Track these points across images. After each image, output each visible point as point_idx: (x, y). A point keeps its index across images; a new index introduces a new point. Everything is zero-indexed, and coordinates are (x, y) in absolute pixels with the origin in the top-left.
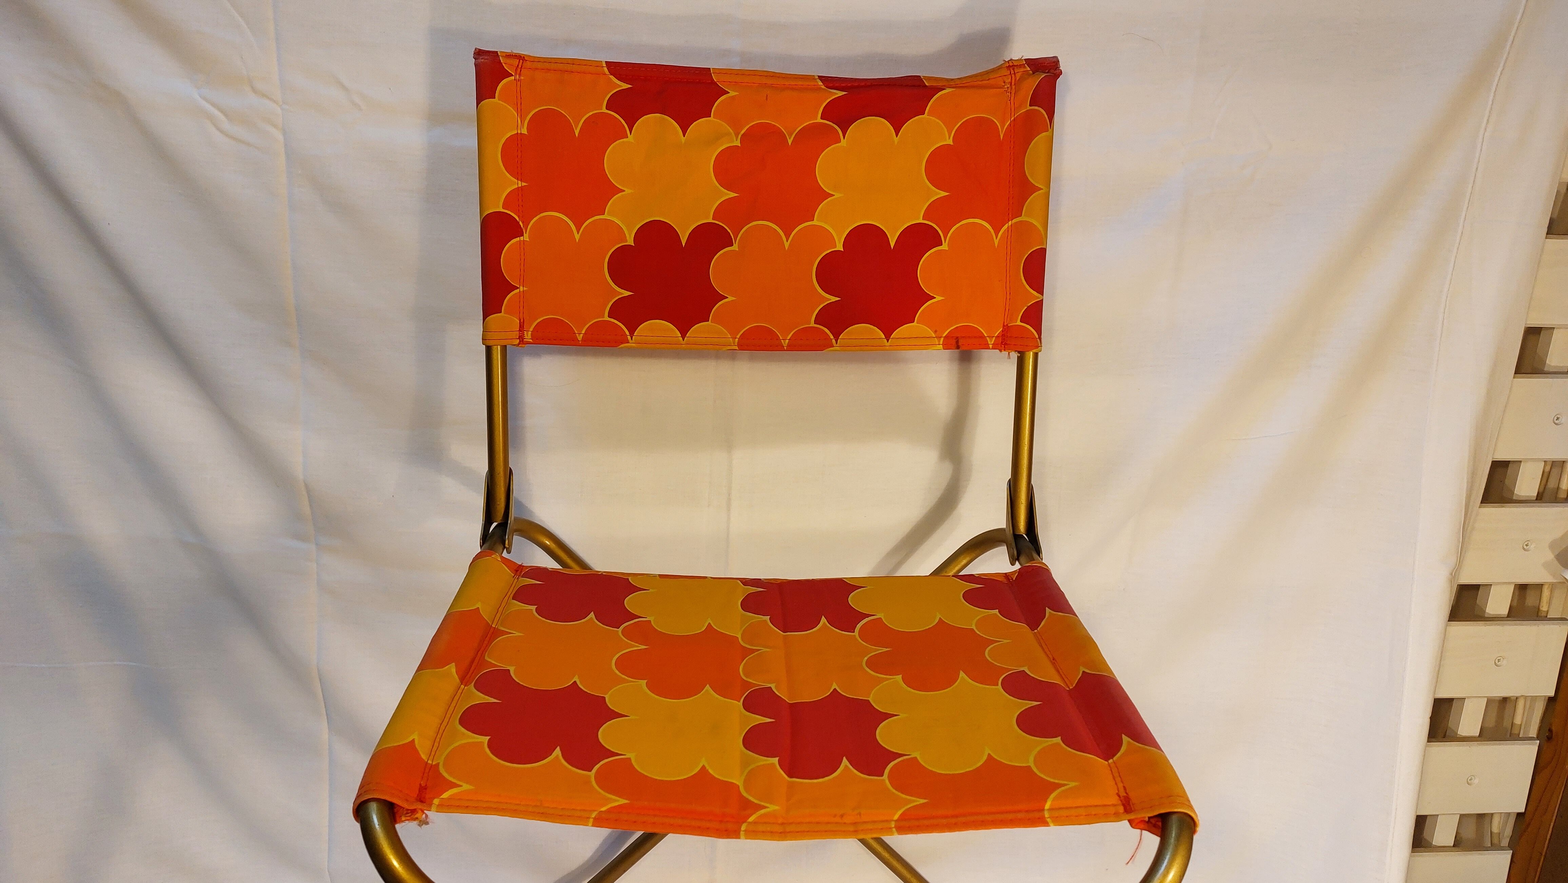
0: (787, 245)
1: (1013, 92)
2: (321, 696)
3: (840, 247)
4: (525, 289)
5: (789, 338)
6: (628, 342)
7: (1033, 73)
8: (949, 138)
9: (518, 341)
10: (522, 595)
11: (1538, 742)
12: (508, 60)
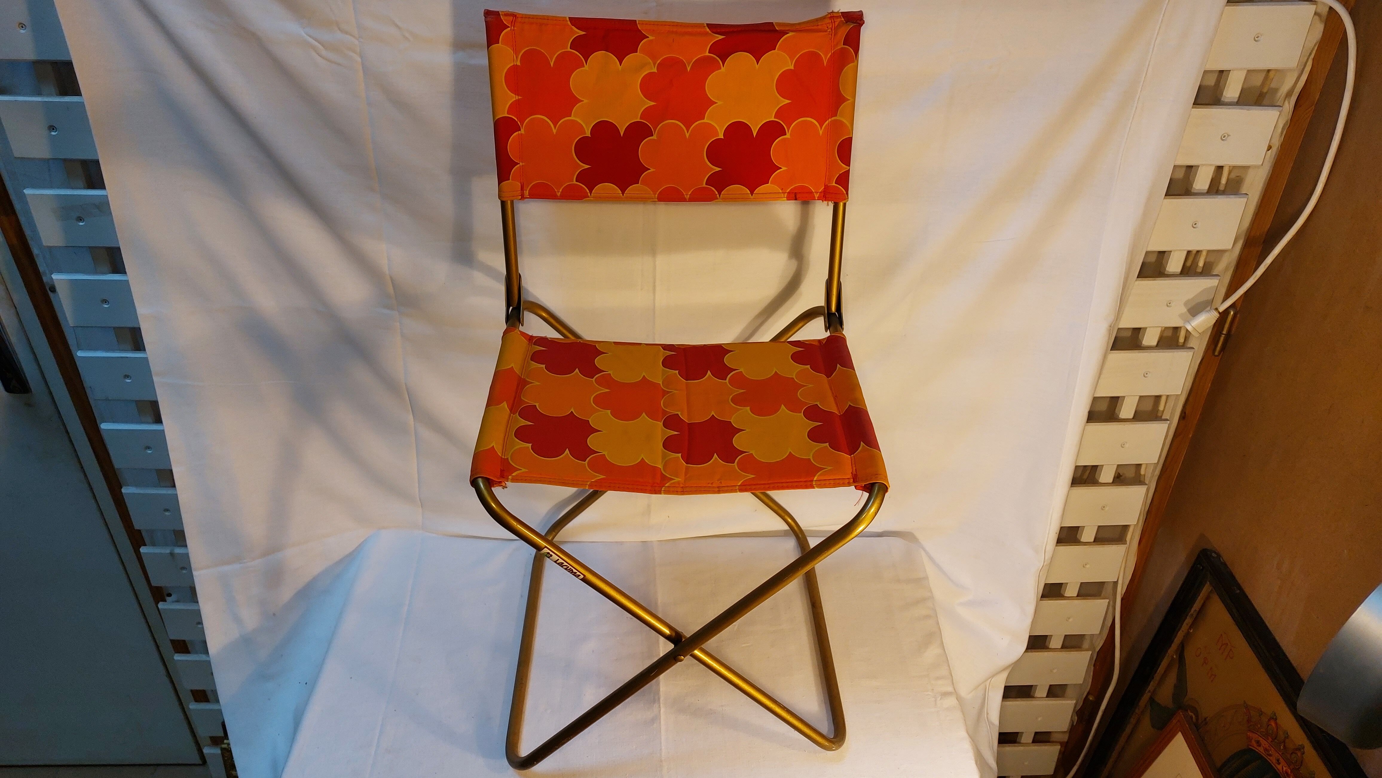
0: (687, 135)
1: (833, 35)
2: (408, 401)
3: (721, 136)
4: (524, 163)
5: (689, 194)
6: (589, 197)
8: (792, 64)
9: (520, 197)
10: (536, 357)
11: (1169, 422)
12: (506, 18)
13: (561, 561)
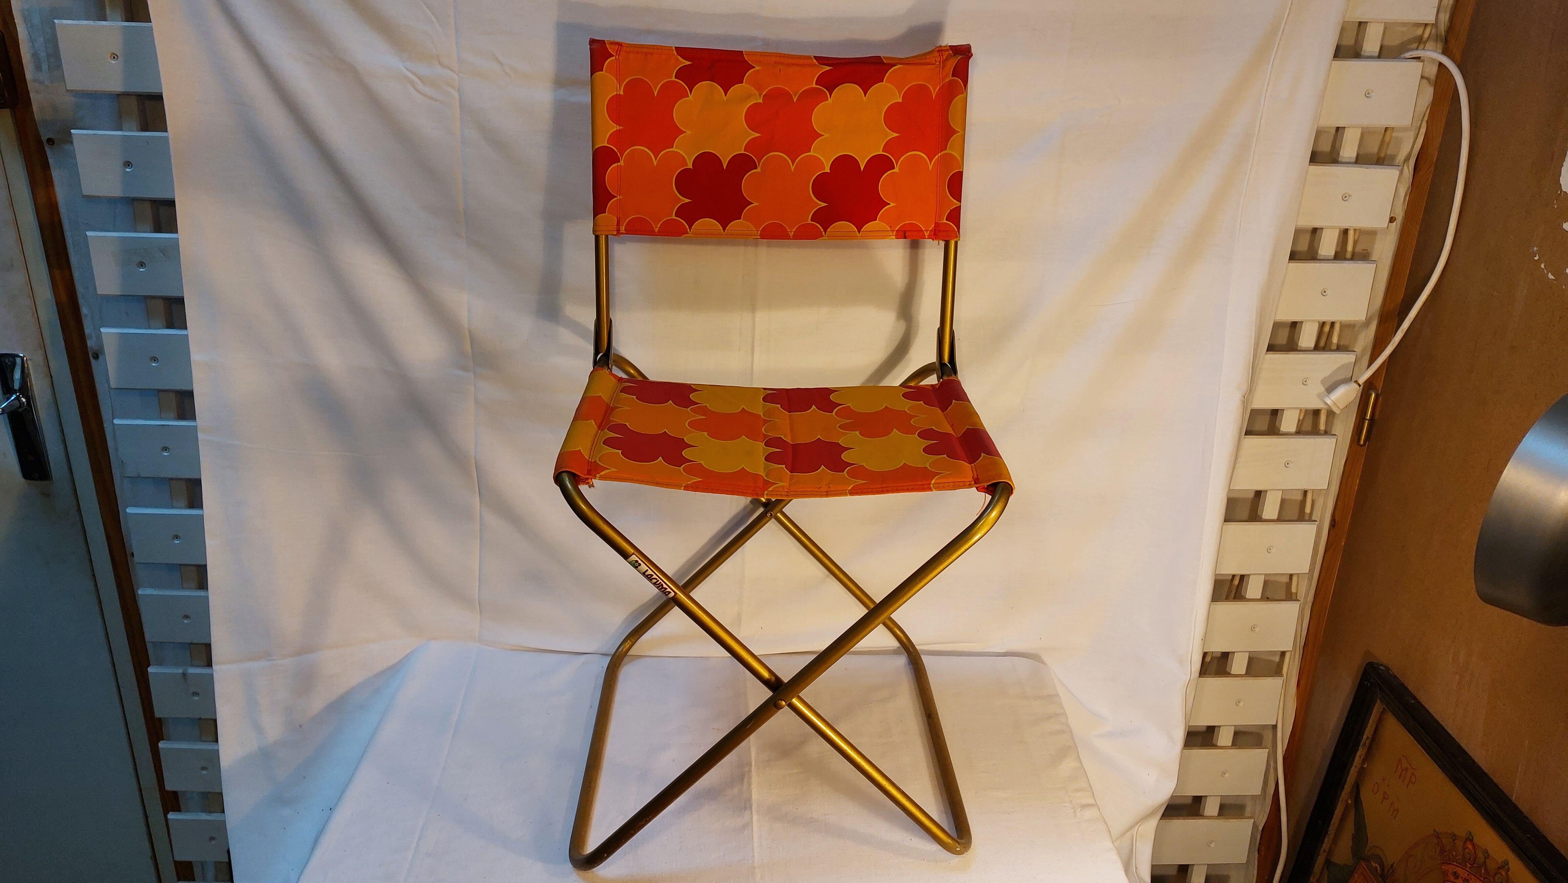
0: (793, 168)
1: (941, 68)
2: (476, 478)
3: (828, 170)
4: (621, 197)
5: (794, 230)
6: (688, 233)
7: (954, 55)
8: (900, 98)
9: (615, 233)
11: (1317, 523)
12: (611, 46)
13: (650, 572)
